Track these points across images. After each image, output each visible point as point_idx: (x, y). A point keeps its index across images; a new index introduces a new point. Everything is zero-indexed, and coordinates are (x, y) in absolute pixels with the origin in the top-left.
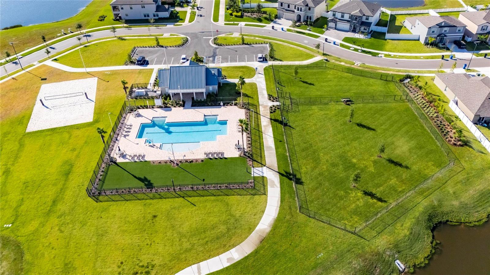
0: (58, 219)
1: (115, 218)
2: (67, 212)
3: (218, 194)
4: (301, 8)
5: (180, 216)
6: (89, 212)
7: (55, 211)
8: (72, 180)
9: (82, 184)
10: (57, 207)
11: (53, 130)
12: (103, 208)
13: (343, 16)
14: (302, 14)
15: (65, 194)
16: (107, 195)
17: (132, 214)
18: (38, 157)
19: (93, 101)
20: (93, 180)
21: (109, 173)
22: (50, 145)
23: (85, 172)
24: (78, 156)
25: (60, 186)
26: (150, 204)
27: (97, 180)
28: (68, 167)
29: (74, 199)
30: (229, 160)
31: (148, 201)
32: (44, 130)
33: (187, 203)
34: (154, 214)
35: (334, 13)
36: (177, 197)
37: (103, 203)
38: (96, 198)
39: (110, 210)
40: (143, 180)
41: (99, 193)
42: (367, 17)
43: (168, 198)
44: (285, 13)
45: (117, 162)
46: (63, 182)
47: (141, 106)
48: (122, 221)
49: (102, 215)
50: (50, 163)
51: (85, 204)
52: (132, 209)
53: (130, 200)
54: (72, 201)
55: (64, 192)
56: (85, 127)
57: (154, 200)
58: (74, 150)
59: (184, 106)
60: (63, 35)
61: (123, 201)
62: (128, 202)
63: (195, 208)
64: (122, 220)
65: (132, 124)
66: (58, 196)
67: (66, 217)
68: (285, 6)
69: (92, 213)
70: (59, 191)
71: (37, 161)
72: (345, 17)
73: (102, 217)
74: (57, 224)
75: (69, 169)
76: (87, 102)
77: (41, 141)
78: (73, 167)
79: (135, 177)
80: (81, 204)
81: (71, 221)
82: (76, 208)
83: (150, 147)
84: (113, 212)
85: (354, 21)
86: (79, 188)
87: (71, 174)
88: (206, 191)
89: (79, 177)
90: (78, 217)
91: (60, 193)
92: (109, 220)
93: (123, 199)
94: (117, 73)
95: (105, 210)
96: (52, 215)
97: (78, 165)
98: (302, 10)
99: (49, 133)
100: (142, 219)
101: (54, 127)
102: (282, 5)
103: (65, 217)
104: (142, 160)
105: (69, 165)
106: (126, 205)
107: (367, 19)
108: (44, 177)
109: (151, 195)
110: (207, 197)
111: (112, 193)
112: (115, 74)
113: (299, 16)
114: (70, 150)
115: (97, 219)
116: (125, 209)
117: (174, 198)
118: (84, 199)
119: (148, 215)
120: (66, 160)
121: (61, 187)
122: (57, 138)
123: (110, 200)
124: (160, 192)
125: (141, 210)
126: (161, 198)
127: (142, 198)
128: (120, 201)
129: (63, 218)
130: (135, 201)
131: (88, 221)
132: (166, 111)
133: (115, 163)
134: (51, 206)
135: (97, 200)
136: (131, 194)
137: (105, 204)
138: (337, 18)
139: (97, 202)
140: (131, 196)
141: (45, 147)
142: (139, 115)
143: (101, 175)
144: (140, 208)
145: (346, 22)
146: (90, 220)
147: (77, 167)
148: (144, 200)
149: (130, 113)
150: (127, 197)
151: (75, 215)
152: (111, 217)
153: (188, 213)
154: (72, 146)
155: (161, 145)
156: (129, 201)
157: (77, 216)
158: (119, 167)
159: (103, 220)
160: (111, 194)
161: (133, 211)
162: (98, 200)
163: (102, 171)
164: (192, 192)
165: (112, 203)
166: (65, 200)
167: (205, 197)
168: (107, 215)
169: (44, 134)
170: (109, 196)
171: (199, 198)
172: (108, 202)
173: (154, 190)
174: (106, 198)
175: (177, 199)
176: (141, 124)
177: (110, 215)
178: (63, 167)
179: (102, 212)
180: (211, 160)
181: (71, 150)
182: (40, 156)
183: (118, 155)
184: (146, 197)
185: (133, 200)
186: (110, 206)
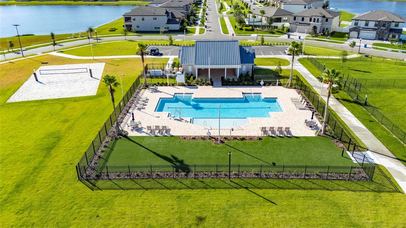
0: (16, 216)
1: (123, 218)
2: (36, 203)
3: (309, 186)
4: (318, 19)
5: (250, 221)
6: (75, 207)
7: (15, 201)
8: (56, 156)
9: (71, 162)
10: (22, 194)
11: (42, 102)
12: (103, 200)
13: (367, 25)
14: (318, 25)
15: (40, 176)
16: (110, 180)
17: (157, 213)
18: (13, 127)
19: (99, 79)
20: (90, 157)
21: (115, 149)
22: (34, 115)
23: (78, 147)
24: (70, 128)
25: (33, 164)
26: (189, 197)
27: (96, 158)
28: (52, 140)
29: (52, 184)
30: (303, 140)
31: (183, 191)
32: (30, 102)
33: (256, 198)
34: (198, 214)
35: (357, 22)
36: (236, 188)
37: (103, 191)
38: (91, 183)
39: (116, 203)
40: (172, 160)
41: (97, 176)
42: (397, 24)
43: (219, 188)
44: (298, 26)
45: (129, 135)
46: (41, 159)
47: (158, 83)
48: (137, 225)
49: (100, 212)
50: (28, 135)
51: (70, 191)
52: (155, 203)
53: (151, 189)
54: (49, 187)
55: (38, 173)
56: (85, 100)
57: (194, 190)
58: (66, 121)
59: (212, 85)
60: (73, 38)
61: (138, 189)
62: (147, 192)
63: (274, 207)
64: (138, 222)
65: (148, 98)
66: (25, 178)
67: (33, 212)
68: (299, 20)
69: (81, 207)
70: (31, 171)
71: (9, 131)
72: (369, 25)
73: (100, 215)
74: (13, 224)
75: (54, 143)
76: (91, 80)
77: (23, 111)
78: (60, 141)
79: (158, 155)
80: (65, 191)
81: (40, 221)
82: (54, 197)
83: (176, 121)
84: (120, 208)
85: (382, 28)
86: (64, 167)
87: (55, 148)
88: (285, 181)
89: (68, 153)
90: (54, 214)
91: (32, 174)
92: (112, 222)
93: (138, 186)
94: (128, 60)
95: (105, 203)
96: (8, 208)
97: (69, 138)
98: (319, 21)
99: (37, 104)
100: (177, 222)
101: (44, 99)
102: (295, 19)
103: (29, 212)
104: (166, 134)
105: (55, 138)
106: (144, 197)
107: (397, 26)
108: (12, 151)
109: (187, 182)
110: (291, 190)
111: (118, 176)
112: (125, 61)
113: (315, 28)
114: (60, 121)
115: (90, 218)
116: (143, 202)
117: (230, 188)
118: (70, 184)
119: (188, 216)
120: (53, 131)
121: (36, 165)
122: (46, 109)
123: (116, 186)
124: (203, 178)
125: (172, 205)
126: (207, 188)
127: (173, 185)
128: (133, 189)
129: (27, 215)
130: (161, 191)
131: (72, 222)
132: (191, 88)
133: (126, 136)
134: (10, 193)
135: (93, 187)
136: (153, 179)
137: (107, 193)
138: (360, 27)
139: (92, 190)
140: (153, 182)
141: (26, 118)
142: (157, 91)
143: (102, 152)
144: (170, 202)
145: (372, 30)
146: (76, 221)
147: (67, 141)
148: (176, 190)
149: (145, 89)
150: (145, 183)
151: (51, 210)
152: (116, 217)
153: (265, 215)
154: (64, 118)
155: (191, 119)
156: (149, 191)
157: (52, 212)
158: (132, 142)
159: (102, 221)
160: (117, 178)
161: (157, 206)
162: (95, 186)
163: (105, 147)
164: (259, 181)
165: (118, 192)
166: (37, 184)
167: (287, 191)
168: (108, 213)
169: (29, 104)
170: (115, 181)
171: (276, 190)
172: (112, 191)
173: (192, 175)
174: (109, 183)
175: (235, 191)
176: (160, 98)
177: (116, 213)
178: (46, 140)
179: (100, 207)
180: (274, 139)
181: (62, 122)
182: (16, 126)
183: (130, 128)
184: (179, 185)
185: (157, 188)
186: (116, 196)
